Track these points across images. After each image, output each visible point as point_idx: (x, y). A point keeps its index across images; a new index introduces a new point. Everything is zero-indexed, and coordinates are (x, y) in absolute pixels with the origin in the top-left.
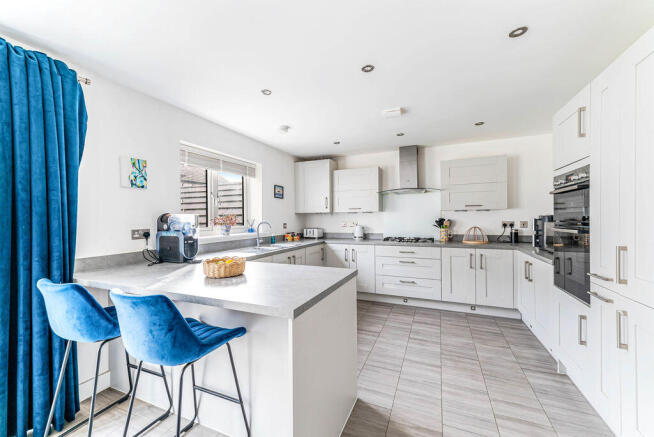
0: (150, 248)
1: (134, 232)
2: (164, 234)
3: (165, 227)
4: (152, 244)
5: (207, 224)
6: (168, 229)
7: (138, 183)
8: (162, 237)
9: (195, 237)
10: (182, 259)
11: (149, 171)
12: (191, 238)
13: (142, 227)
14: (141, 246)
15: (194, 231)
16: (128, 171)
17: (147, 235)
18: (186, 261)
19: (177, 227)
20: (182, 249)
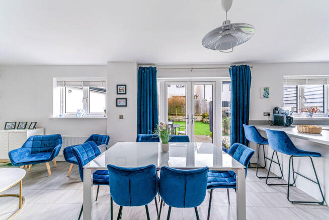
0: (270, 120)
1: (264, 113)
2: (276, 115)
3: (277, 112)
4: (271, 118)
5: (297, 112)
6: (278, 113)
7: (266, 96)
8: (275, 116)
9: (291, 116)
10: (285, 125)
11: (270, 91)
12: (289, 117)
13: (268, 111)
14: (266, 118)
15: (291, 114)
16: (263, 92)
17: (269, 115)
18: (287, 126)
19: (282, 112)
20: (285, 121)
